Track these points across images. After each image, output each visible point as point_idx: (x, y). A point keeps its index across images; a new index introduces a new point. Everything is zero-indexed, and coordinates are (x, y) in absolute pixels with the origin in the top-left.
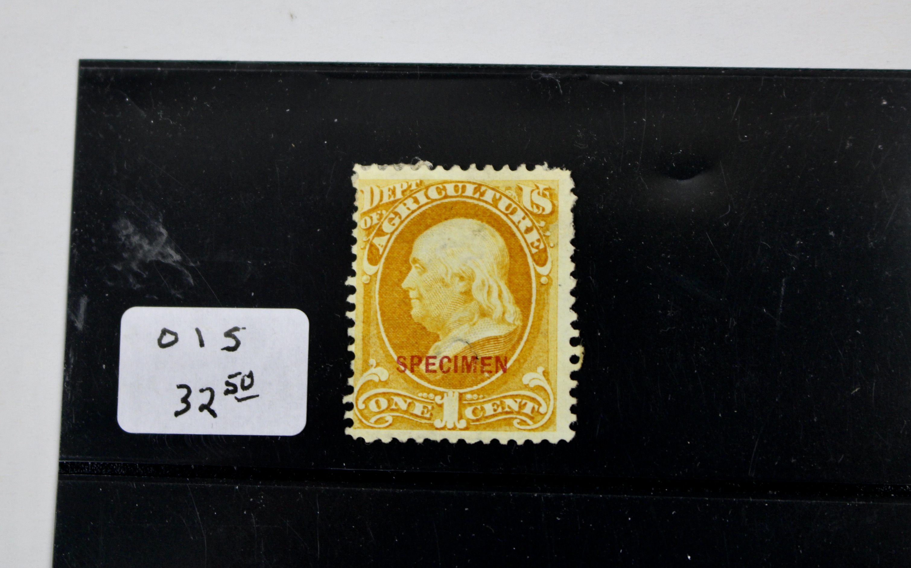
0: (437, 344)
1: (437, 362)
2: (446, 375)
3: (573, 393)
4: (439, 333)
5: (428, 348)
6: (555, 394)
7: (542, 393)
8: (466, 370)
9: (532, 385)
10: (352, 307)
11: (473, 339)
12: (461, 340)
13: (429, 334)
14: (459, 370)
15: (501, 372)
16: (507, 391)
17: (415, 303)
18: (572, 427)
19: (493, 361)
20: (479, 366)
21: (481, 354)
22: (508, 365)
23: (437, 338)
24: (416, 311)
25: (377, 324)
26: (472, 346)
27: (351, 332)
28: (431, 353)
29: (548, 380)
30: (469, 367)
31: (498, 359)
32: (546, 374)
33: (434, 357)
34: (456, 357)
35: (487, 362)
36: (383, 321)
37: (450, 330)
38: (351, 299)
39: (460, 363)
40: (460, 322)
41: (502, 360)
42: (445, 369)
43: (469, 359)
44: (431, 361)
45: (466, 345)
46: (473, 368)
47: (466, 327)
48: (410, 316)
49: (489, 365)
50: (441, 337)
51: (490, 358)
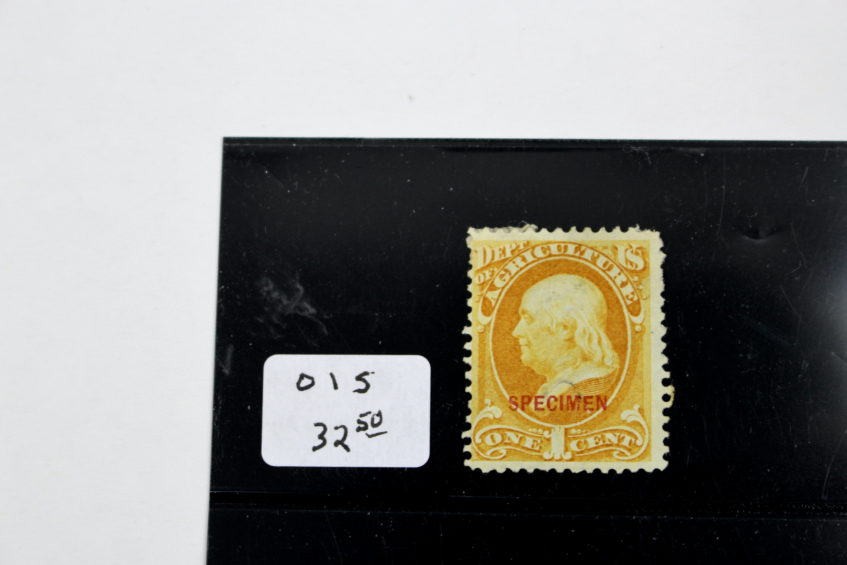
0: (544, 385)
1: (545, 401)
2: (553, 412)
3: (665, 427)
4: (546, 375)
5: (536, 389)
6: (649, 428)
7: (638, 428)
8: (570, 408)
9: (629, 421)
10: (468, 354)
11: (576, 381)
12: (566, 382)
13: (537, 376)
14: (565, 408)
15: (601, 410)
16: (607, 426)
17: (524, 349)
18: (666, 457)
19: (594, 400)
20: (582, 405)
21: (584, 394)
22: (608, 403)
23: (544, 380)
24: (526, 357)
25: (491, 368)
26: (575, 387)
27: (468, 375)
28: (539, 393)
29: (643, 416)
30: (573, 405)
31: (598, 398)
32: (641, 410)
33: (542, 397)
34: (561, 397)
35: (589, 400)
36: (497, 365)
37: (556, 373)
38: (467, 346)
39: (565, 402)
40: (565, 365)
41: (602, 398)
42: (552, 407)
43: (573, 399)
44: (539, 400)
45: (570, 385)
46: (576, 406)
47: (570, 370)
48: (520, 361)
49: (591, 403)
50: (548, 379)
51: (591, 397)
